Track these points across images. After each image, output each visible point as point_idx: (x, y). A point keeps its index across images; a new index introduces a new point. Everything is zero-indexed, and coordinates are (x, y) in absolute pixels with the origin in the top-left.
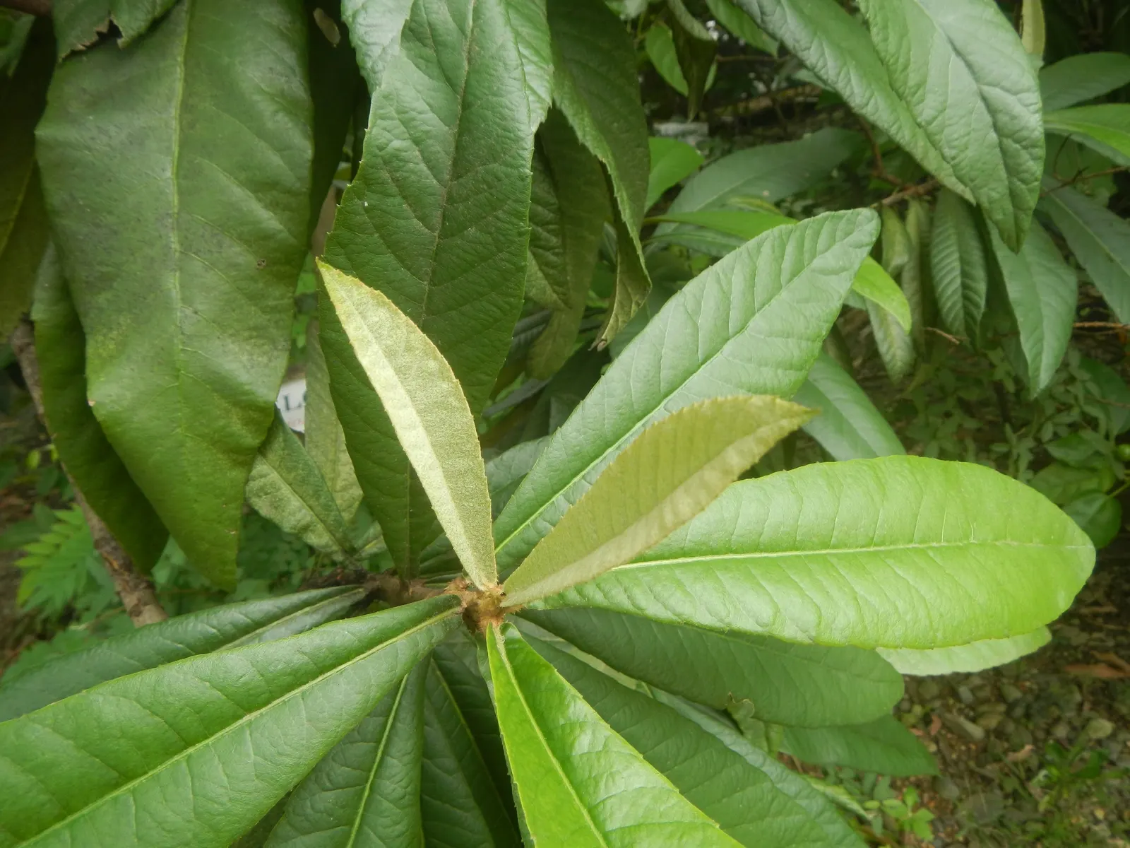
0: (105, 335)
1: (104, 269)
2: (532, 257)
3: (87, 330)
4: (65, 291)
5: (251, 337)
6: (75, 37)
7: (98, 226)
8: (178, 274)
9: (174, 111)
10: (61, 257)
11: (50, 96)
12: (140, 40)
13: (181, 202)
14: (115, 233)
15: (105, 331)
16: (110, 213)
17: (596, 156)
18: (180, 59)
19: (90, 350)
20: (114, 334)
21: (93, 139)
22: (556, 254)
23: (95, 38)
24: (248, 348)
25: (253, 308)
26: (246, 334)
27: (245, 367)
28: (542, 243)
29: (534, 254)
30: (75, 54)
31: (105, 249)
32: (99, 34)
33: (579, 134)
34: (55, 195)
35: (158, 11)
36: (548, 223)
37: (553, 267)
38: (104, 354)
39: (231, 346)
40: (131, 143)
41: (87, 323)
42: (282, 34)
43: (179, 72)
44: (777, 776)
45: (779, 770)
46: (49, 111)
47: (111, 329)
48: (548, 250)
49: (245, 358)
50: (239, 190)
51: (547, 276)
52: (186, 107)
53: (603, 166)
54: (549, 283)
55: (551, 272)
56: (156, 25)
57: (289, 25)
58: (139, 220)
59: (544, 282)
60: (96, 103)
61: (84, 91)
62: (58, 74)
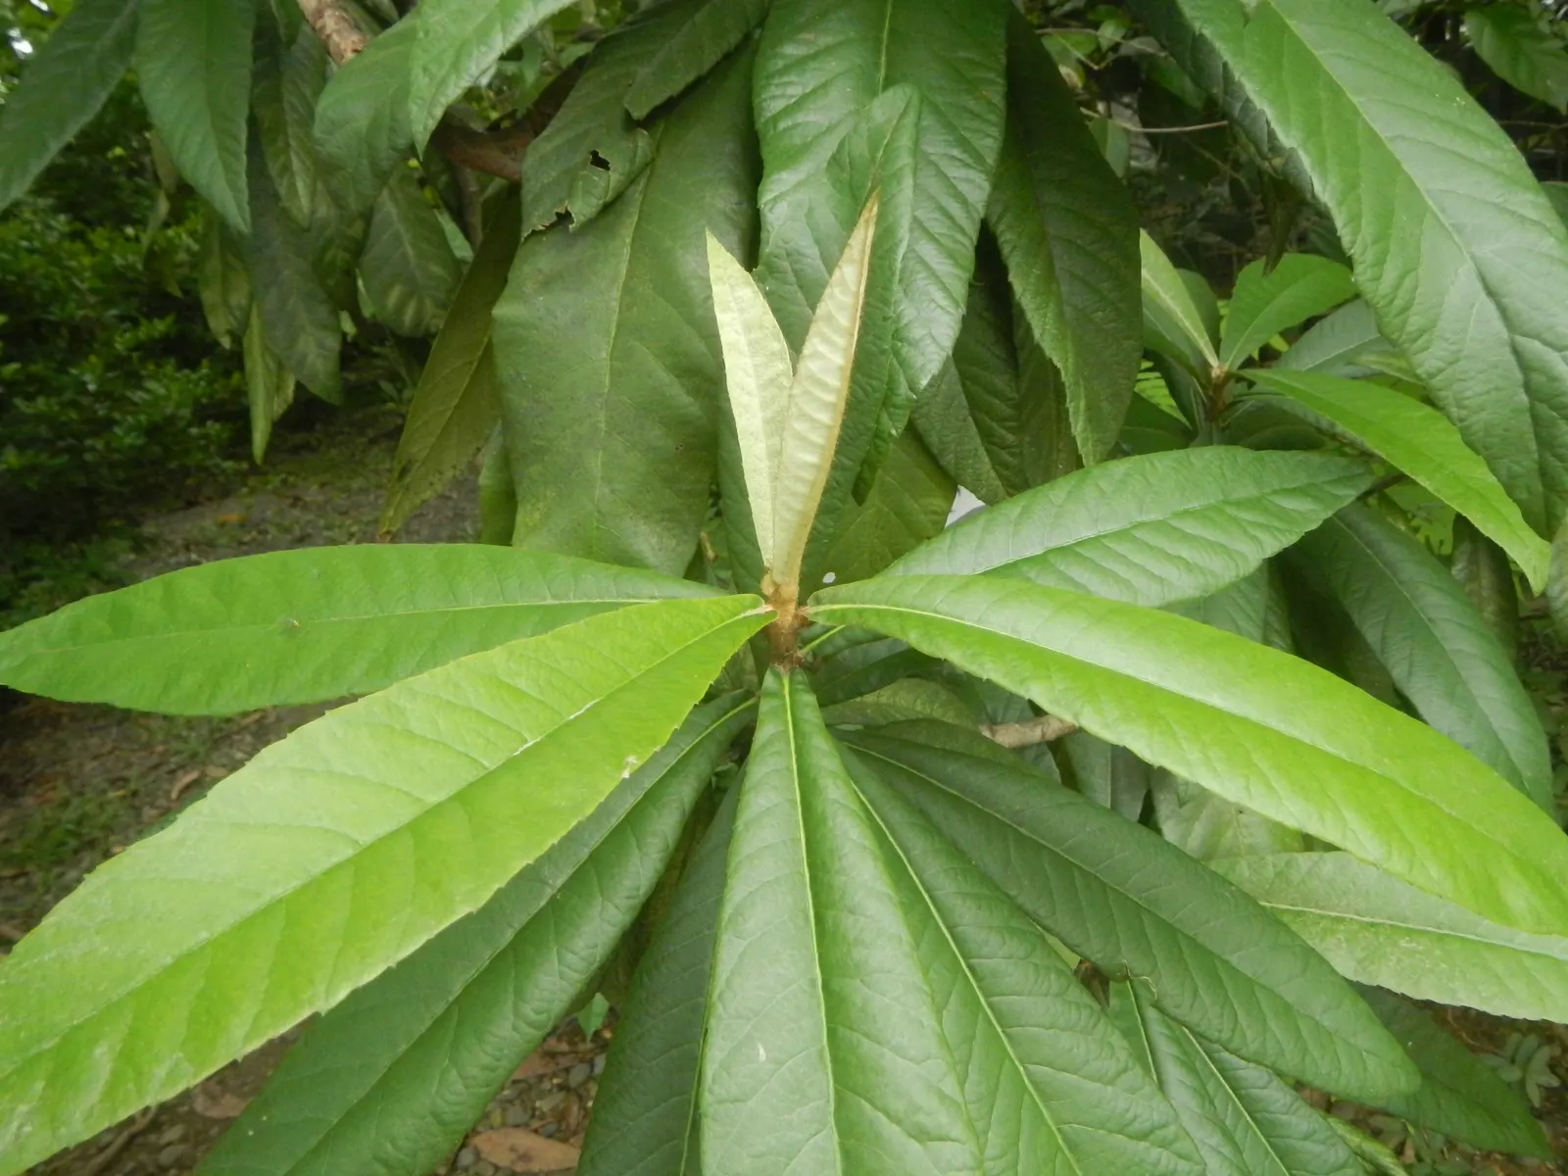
0: (533, 505)
1: (539, 443)
2: (985, 453)
3: (519, 498)
4: (506, 462)
5: (663, 520)
6: (536, 218)
7: (537, 401)
8: (601, 453)
9: (616, 294)
10: (507, 429)
11: (510, 276)
12: (590, 224)
13: (613, 384)
14: (551, 408)
15: (533, 501)
16: (549, 390)
17: (1050, 360)
18: (628, 240)
19: (520, 518)
20: (541, 505)
21: (540, 319)
22: (1012, 455)
23: (554, 218)
24: (658, 530)
25: (668, 491)
26: (658, 517)
27: (653, 549)
28: (996, 440)
29: (987, 450)
30: (534, 233)
31: (540, 423)
32: (557, 214)
33: (1037, 333)
34: (505, 369)
35: (609, 197)
36: (1005, 419)
37: (1007, 468)
38: (530, 524)
39: (643, 527)
40: (574, 323)
41: (520, 491)
42: (728, 218)
43: (626, 252)
44: (1285, 1104)
45: (1289, 1099)
46: (507, 292)
47: (538, 500)
48: (1003, 448)
49: (654, 540)
50: (665, 375)
51: (1000, 476)
52: (627, 290)
53: (1057, 371)
54: (1003, 485)
55: (1005, 473)
56: (607, 208)
57: (734, 207)
58: (572, 398)
59: (998, 483)
60: (547, 284)
61: (540, 271)
62: (521, 253)
